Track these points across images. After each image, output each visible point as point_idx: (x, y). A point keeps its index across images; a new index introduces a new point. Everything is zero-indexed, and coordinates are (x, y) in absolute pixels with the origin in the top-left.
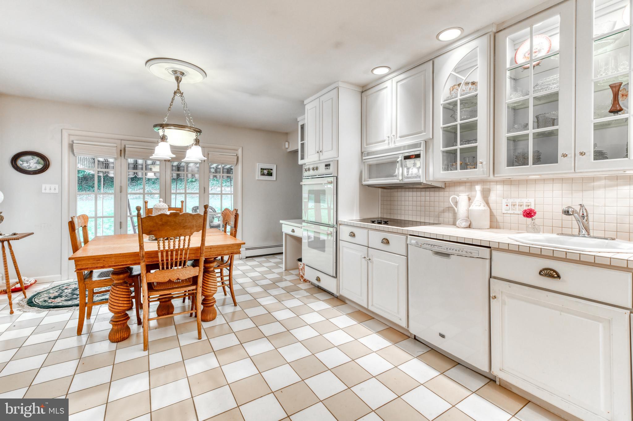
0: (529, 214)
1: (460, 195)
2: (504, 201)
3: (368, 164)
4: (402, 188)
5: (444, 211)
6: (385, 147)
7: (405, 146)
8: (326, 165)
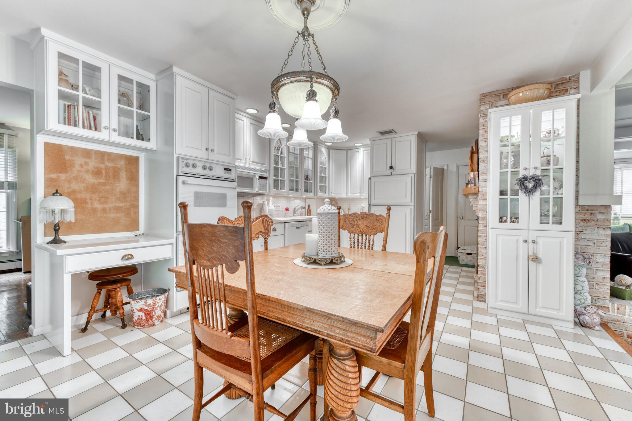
6: (243, 165)
7: (258, 170)
8: (225, 169)
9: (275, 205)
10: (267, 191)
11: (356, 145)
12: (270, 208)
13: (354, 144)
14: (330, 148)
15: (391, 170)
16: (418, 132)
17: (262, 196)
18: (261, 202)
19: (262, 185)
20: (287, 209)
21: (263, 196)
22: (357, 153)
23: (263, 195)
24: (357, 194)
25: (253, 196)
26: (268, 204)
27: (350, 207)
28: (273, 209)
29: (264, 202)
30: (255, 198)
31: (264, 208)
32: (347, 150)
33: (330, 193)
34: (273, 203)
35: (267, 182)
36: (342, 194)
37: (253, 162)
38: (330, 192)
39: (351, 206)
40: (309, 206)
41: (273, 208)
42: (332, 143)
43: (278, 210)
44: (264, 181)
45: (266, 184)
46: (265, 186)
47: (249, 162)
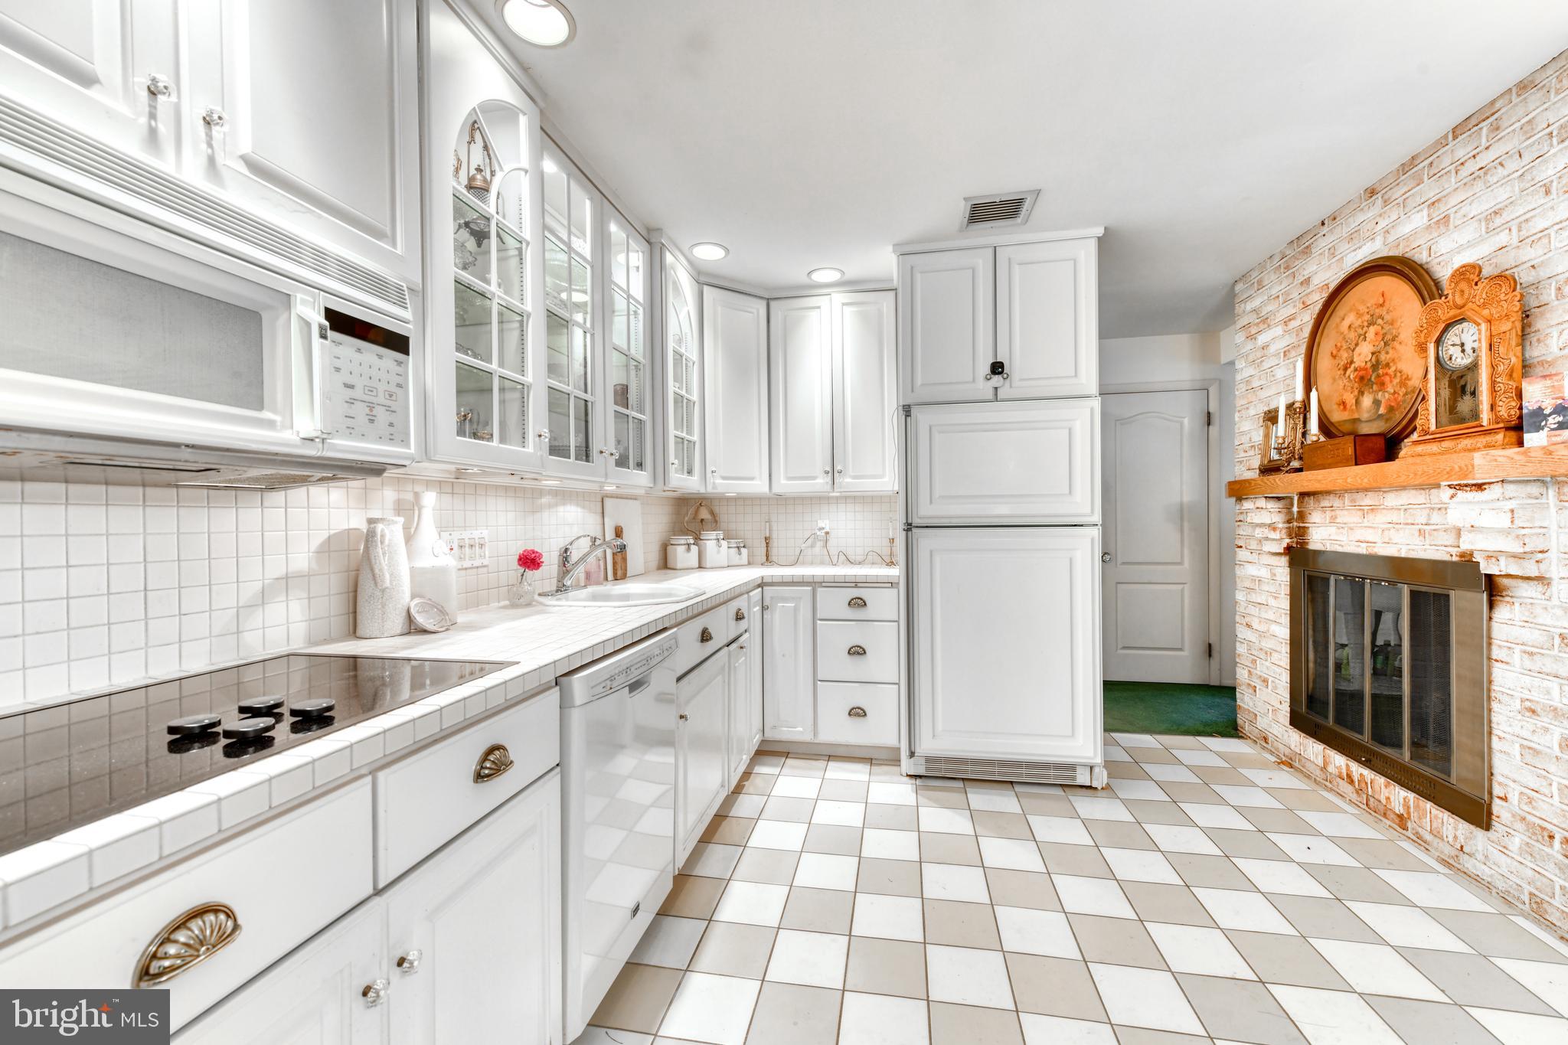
0: (533, 560)
1: (393, 522)
9: (456, 535)
10: (405, 442)
11: (811, 276)
12: (425, 562)
13: (811, 273)
15: (997, 380)
16: (1105, 228)
17: (356, 484)
18: (358, 522)
19: (358, 393)
20: (530, 561)
21: (373, 481)
22: (812, 314)
23: (374, 470)
24: (814, 478)
25: (273, 485)
26: (409, 538)
28: (443, 570)
29: (380, 527)
30: (298, 494)
31: (382, 563)
32: (768, 300)
33: (708, 475)
34: (442, 528)
35: (404, 375)
36: (752, 479)
38: (709, 469)
40: (620, 532)
41: (449, 561)
42: (727, 250)
43: (470, 566)
44: (380, 357)
45: (399, 386)
46: (388, 403)
47: (204, 146)
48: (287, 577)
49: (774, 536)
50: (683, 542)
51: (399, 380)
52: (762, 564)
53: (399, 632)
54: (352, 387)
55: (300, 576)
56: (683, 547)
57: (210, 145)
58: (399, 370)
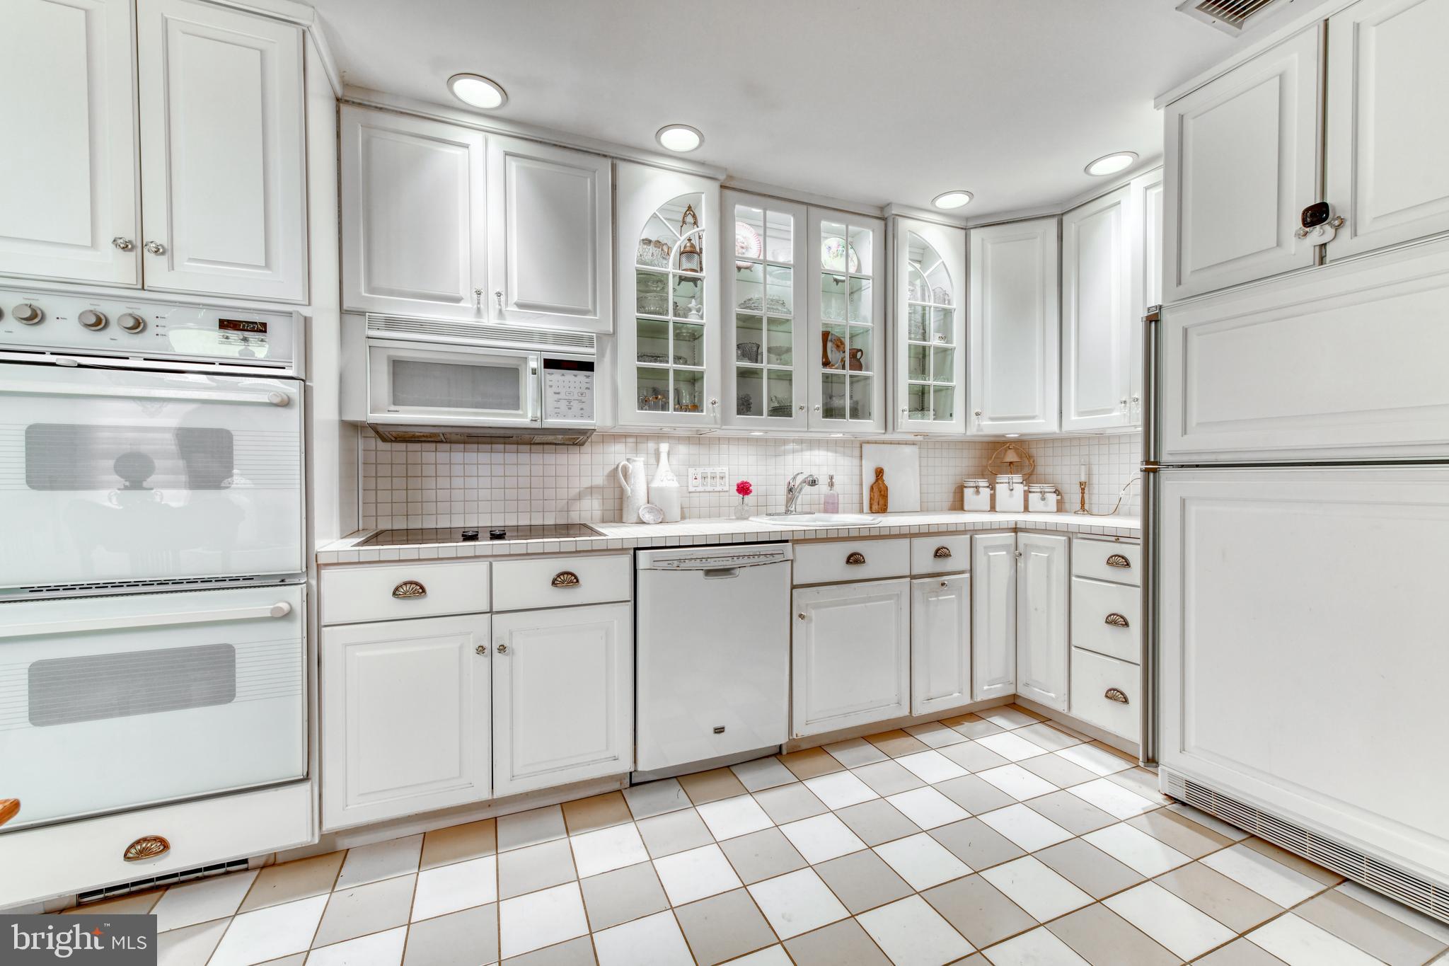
0: (744, 489)
1: (635, 461)
2: (691, 471)
3: (389, 357)
4: (507, 440)
5: (579, 497)
6: (468, 319)
7: (543, 336)
8: (225, 324)
10: (590, 417)
11: (1095, 170)
13: (1087, 169)
14: (971, 224)
19: (562, 396)
22: (1112, 213)
24: (1110, 411)
26: (649, 469)
27: (1089, 474)
29: (623, 463)
31: (623, 482)
32: (1060, 216)
33: (973, 417)
35: (590, 383)
36: (1033, 418)
37: (521, 306)
38: (974, 409)
39: (1095, 469)
40: (879, 473)
42: (970, 195)
43: (703, 490)
44: (575, 376)
45: (587, 388)
46: (580, 398)
47: (497, 306)
48: (591, 488)
49: (1095, 479)
50: (972, 484)
51: (588, 385)
52: (1075, 513)
53: (634, 521)
54: (558, 393)
55: (598, 487)
56: (972, 489)
57: (500, 305)
58: (587, 380)
